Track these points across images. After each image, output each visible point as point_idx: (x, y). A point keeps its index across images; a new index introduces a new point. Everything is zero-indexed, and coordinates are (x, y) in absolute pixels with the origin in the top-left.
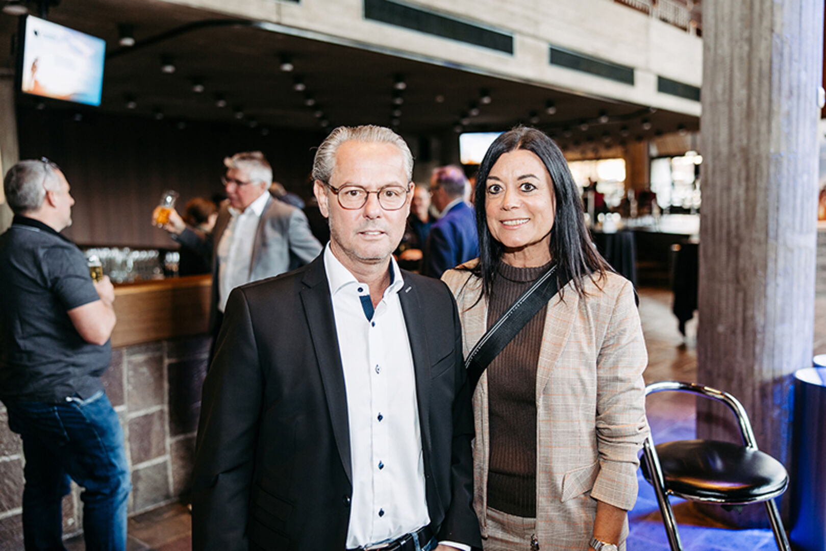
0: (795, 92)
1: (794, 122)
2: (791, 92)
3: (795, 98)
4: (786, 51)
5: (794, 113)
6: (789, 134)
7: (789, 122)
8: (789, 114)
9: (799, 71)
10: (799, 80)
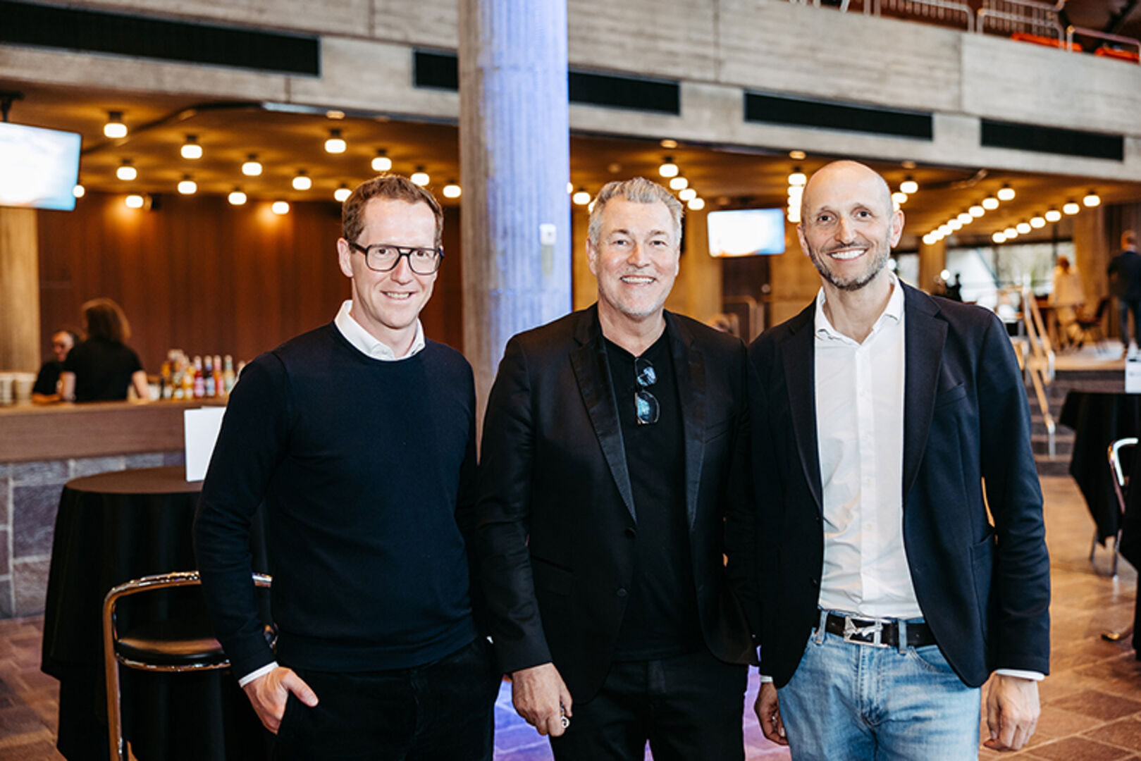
0: (509, 231)
1: (510, 261)
2: (505, 232)
3: (509, 239)
4: (499, 195)
5: (510, 252)
6: (505, 273)
7: (505, 263)
8: (504, 253)
9: (513, 213)
10: (513, 220)
